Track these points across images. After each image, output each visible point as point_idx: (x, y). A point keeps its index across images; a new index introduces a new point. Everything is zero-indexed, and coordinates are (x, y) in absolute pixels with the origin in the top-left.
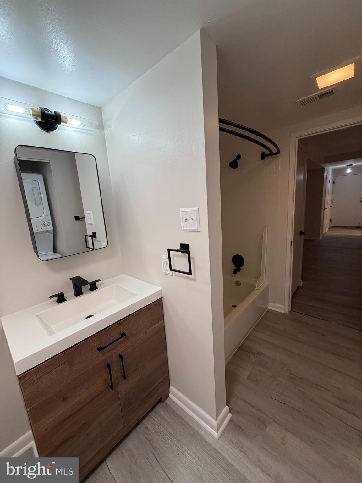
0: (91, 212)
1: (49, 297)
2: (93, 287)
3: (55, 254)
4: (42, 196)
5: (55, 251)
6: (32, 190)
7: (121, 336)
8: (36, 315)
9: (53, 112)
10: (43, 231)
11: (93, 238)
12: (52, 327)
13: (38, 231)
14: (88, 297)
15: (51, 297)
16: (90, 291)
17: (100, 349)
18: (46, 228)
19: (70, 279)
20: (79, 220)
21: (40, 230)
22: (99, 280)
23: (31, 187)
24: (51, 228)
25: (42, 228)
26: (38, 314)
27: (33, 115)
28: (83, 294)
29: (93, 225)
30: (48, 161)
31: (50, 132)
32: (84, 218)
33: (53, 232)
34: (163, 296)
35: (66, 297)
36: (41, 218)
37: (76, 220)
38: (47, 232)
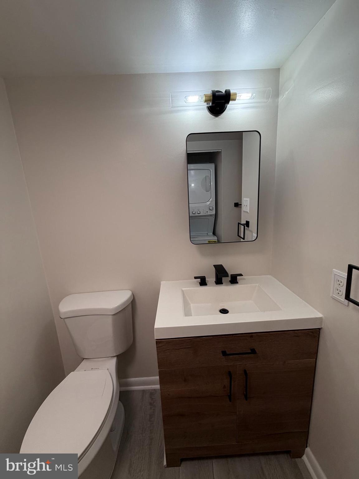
0: (248, 199)
1: (194, 277)
2: (234, 280)
3: (213, 236)
4: (212, 184)
5: (214, 233)
6: (205, 178)
7: (250, 351)
8: (182, 289)
9: (224, 92)
10: (208, 214)
11: (246, 227)
12: (192, 305)
13: (204, 214)
14: (226, 289)
15: (196, 278)
16: (230, 284)
17: (224, 353)
18: (210, 213)
19: (214, 265)
20: (238, 206)
21: (206, 213)
22: (241, 275)
23: (205, 176)
24: (214, 212)
25: (207, 212)
26: (183, 289)
27: (206, 101)
28: (222, 284)
29: (248, 213)
30: (220, 151)
31: (219, 116)
32: (241, 205)
33: (215, 216)
34: (323, 327)
35: (208, 282)
36: (208, 203)
37: (235, 206)
38: (211, 215)
